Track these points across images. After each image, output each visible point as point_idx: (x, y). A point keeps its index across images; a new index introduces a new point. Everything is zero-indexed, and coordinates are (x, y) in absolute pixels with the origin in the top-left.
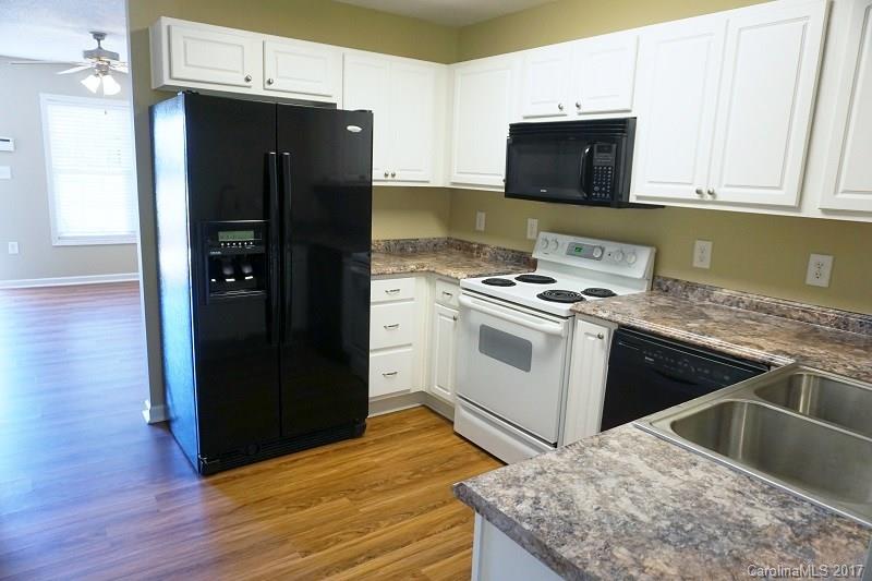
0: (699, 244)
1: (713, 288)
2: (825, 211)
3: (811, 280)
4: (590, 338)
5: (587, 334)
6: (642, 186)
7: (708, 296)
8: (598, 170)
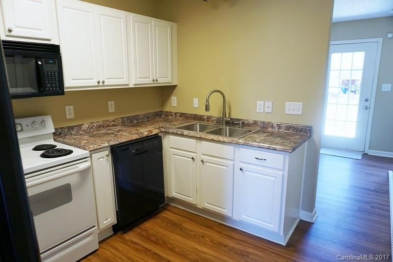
0: (67, 108)
1: (80, 126)
2: (135, 85)
3: (110, 111)
4: (100, 160)
5: (98, 159)
6: (70, 82)
7: (80, 129)
8: (48, 74)
